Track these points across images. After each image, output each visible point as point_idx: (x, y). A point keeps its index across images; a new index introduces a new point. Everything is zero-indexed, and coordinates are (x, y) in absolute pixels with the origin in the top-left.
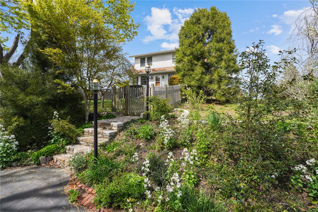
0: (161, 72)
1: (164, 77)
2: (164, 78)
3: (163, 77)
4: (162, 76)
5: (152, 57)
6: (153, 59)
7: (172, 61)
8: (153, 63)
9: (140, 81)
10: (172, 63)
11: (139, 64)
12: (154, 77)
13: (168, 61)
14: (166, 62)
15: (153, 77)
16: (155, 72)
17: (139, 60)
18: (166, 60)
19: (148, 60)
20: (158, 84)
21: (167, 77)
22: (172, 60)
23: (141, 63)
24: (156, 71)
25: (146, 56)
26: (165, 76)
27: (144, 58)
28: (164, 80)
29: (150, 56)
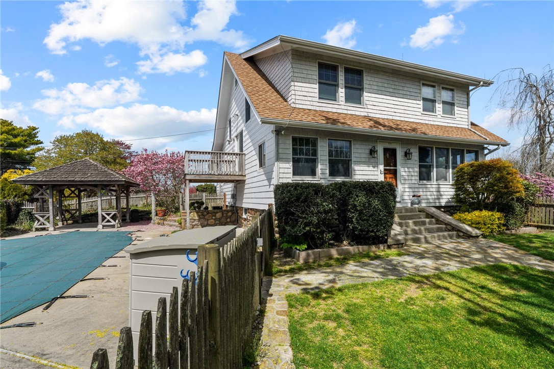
5: (361, 73)
6: (367, 80)
7: (421, 107)
8: (367, 96)
9: (326, 158)
10: (421, 110)
11: (315, 88)
12: (380, 152)
13: (411, 103)
14: (405, 102)
17: (314, 71)
18: (404, 96)
19: (347, 81)
20: (388, 176)
21: (414, 155)
22: (422, 102)
23: (321, 83)
25: (342, 60)
27: (335, 68)
28: (409, 166)
29: (356, 66)
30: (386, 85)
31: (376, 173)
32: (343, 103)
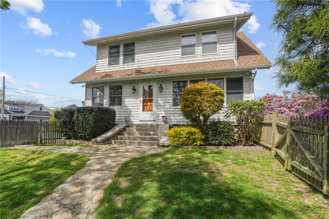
0: (157, 75)
1: (164, 88)
2: (164, 90)
3: (161, 88)
4: (159, 86)
5: (133, 44)
6: (137, 47)
7: (180, 53)
8: (137, 57)
9: (108, 96)
10: (180, 55)
11: (107, 60)
12: (140, 89)
13: (171, 52)
14: (166, 53)
15: (136, 87)
16: (141, 76)
17: (106, 52)
18: (167, 49)
19: (125, 51)
20: (149, 104)
21: (169, 88)
22: (181, 49)
23: (110, 57)
24: (144, 73)
25: (121, 41)
26: (164, 86)
27: (118, 47)
28: (163, 96)
29: (131, 41)
30: (151, 46)
31: (137, 102)
32: (121, 65)
